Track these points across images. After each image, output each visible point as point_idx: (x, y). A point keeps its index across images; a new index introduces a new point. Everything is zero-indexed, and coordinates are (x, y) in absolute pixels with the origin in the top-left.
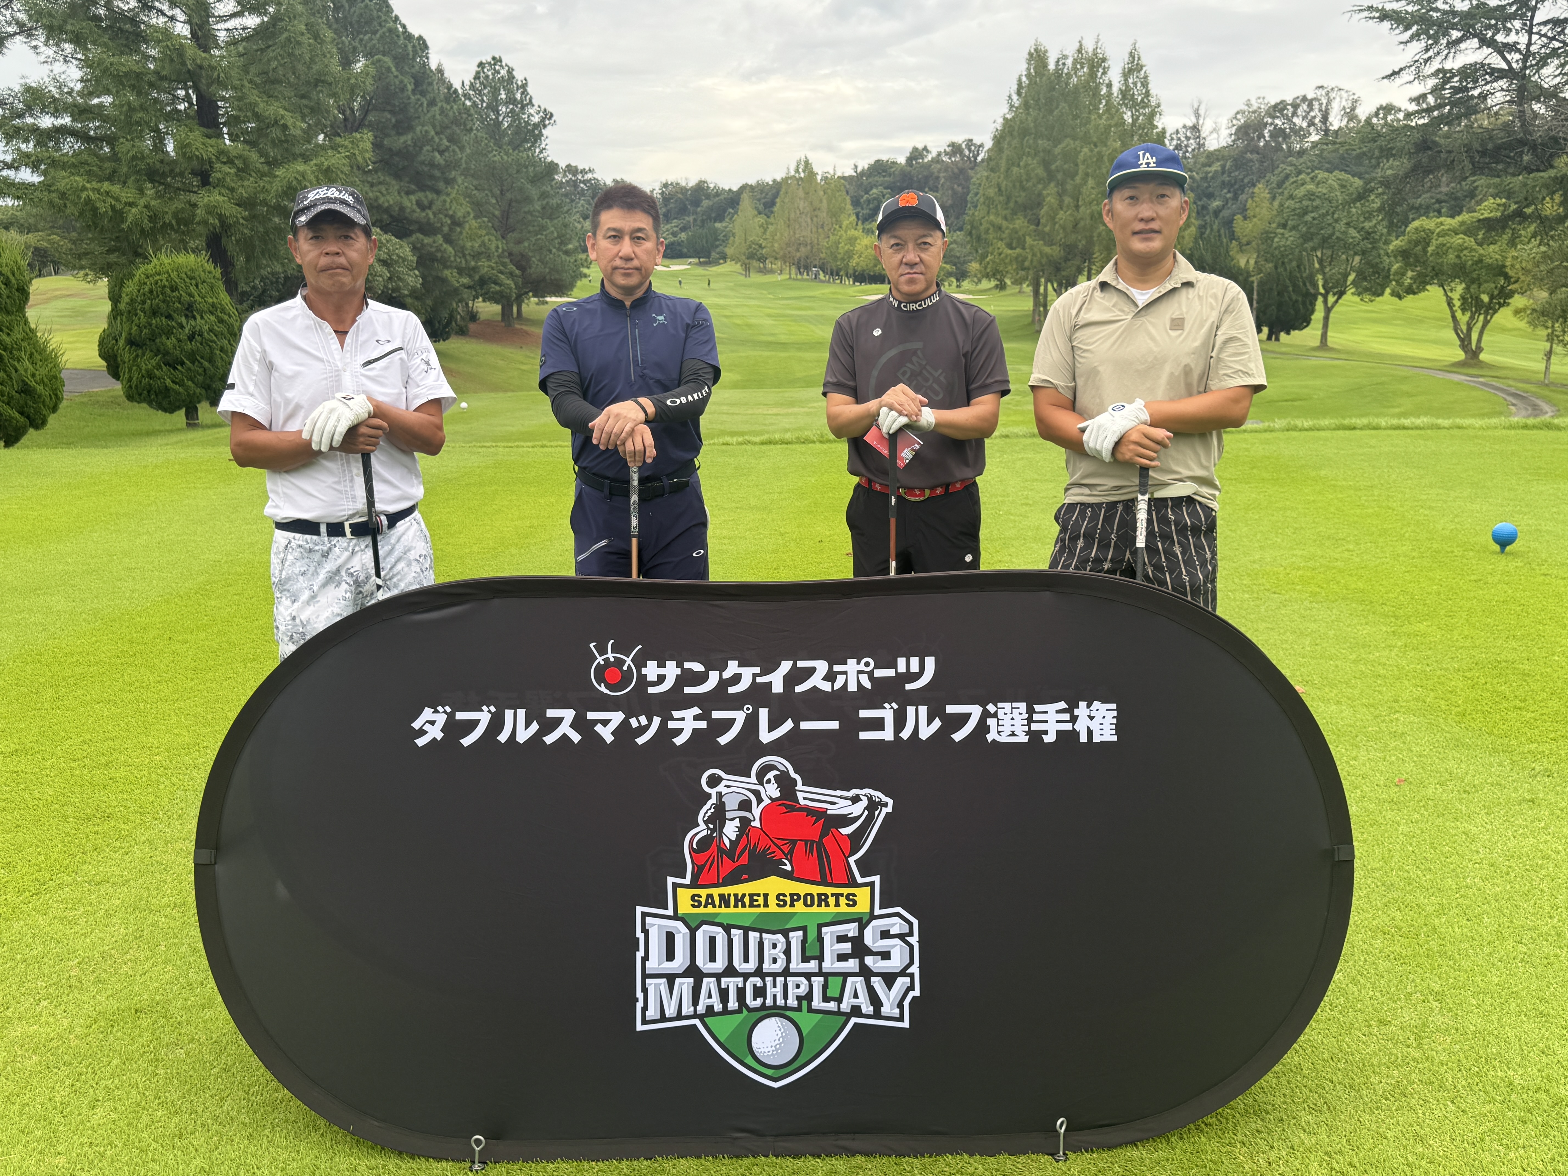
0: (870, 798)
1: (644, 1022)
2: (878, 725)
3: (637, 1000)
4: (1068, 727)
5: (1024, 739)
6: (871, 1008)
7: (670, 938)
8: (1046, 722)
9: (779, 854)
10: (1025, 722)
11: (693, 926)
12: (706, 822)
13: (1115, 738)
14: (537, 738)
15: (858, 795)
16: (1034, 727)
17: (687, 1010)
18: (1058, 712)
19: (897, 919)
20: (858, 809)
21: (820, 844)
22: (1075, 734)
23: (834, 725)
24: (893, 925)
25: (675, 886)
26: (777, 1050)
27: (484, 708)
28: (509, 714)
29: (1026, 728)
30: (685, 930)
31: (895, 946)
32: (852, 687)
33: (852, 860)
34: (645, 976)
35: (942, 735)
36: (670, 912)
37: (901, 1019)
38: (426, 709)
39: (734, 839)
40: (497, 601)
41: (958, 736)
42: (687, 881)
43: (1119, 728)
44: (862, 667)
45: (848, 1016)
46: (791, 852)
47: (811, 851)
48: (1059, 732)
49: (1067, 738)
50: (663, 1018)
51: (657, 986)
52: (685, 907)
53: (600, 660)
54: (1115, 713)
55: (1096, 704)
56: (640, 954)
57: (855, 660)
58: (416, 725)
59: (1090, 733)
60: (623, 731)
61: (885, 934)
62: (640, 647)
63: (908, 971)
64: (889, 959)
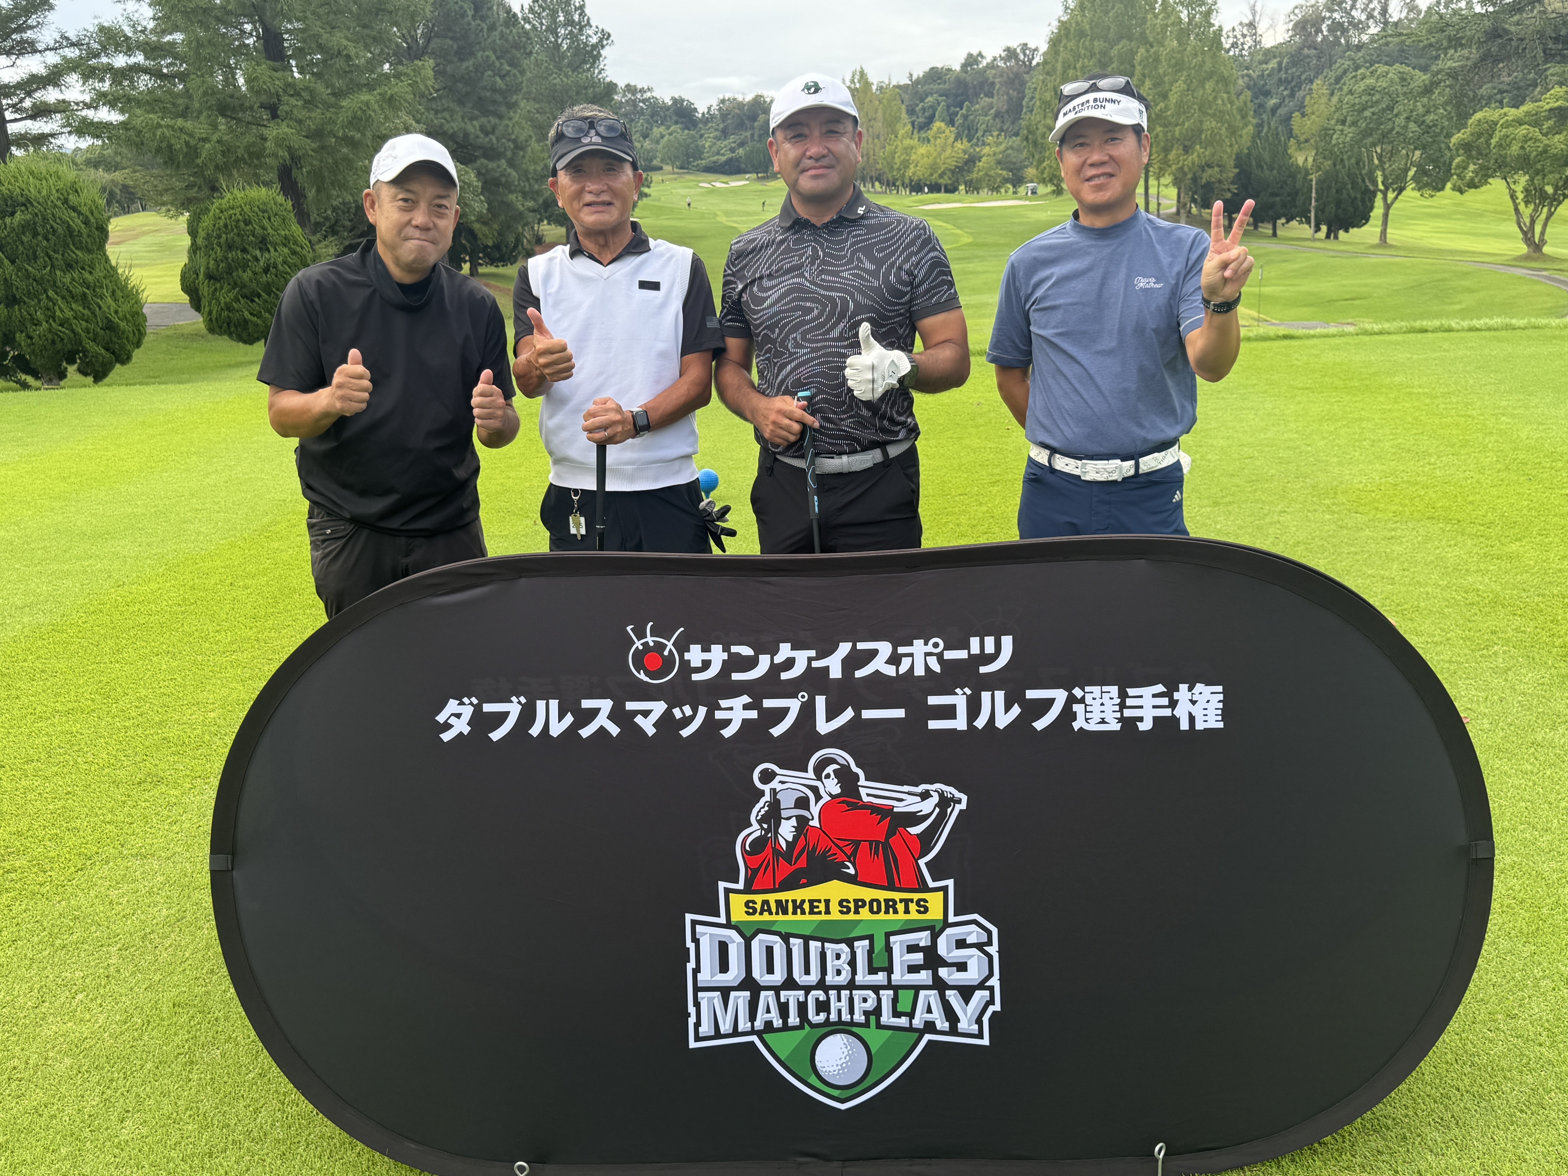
0: (941, 795)
1: (698, 1039)
2: (949, 712)
3: (689, 1015)
4: (1167, 712)
5: (1116, 726)
6: (947, 1024)
7: (723, 948)
8: (1141, 707)
9: (840, 856)
10: (1117, 708)
11: (748, 936)
12: (760, 822)
13: (1221, 725)
14: (572, 732)
15: (927, 791)
16: (1127, 713)
17: (744, 1025)
18: (1154, 696)
19: (973, 927)
20: (928, 806)
21: (886, 846)
22: (1174, 721)
23: (900, 713)
24: (970, 933)
25: (728, 891)
26: (843, 1069)
27: (514, 699)
28: (541, 705)
29: (1118, 715)
30: (739, 939)
31: (973, 956)
32: (919, 671)
33: (922, 862)
34: (697, 989)
35: (1022, 724)
36: (722, 920)
37: (980, 1036)
38: (451, 700)
39: (790, 839)
40: (523, 580)
41: (1040, 725)
42: (740, 886)
43: (1226, 714)
44: (930, 648)
45: (921, 1033)
46: (855, 853)
47: (877, 852)
48: (1155, 719)
49: (1166, 725)
50: (718, 1035)
51: (710, 1000)
52: (739, 914)
53: (638, 644)
54: (1221, 697)
55: (1199, 687)
56: (691, 966)
57: (922, 641)
58: (441, 718)
59: (1192, 719)
60: (666, 723)
61: (961, 944)
62: (682, 629)
63: (987, 984)
64: (966, 970)
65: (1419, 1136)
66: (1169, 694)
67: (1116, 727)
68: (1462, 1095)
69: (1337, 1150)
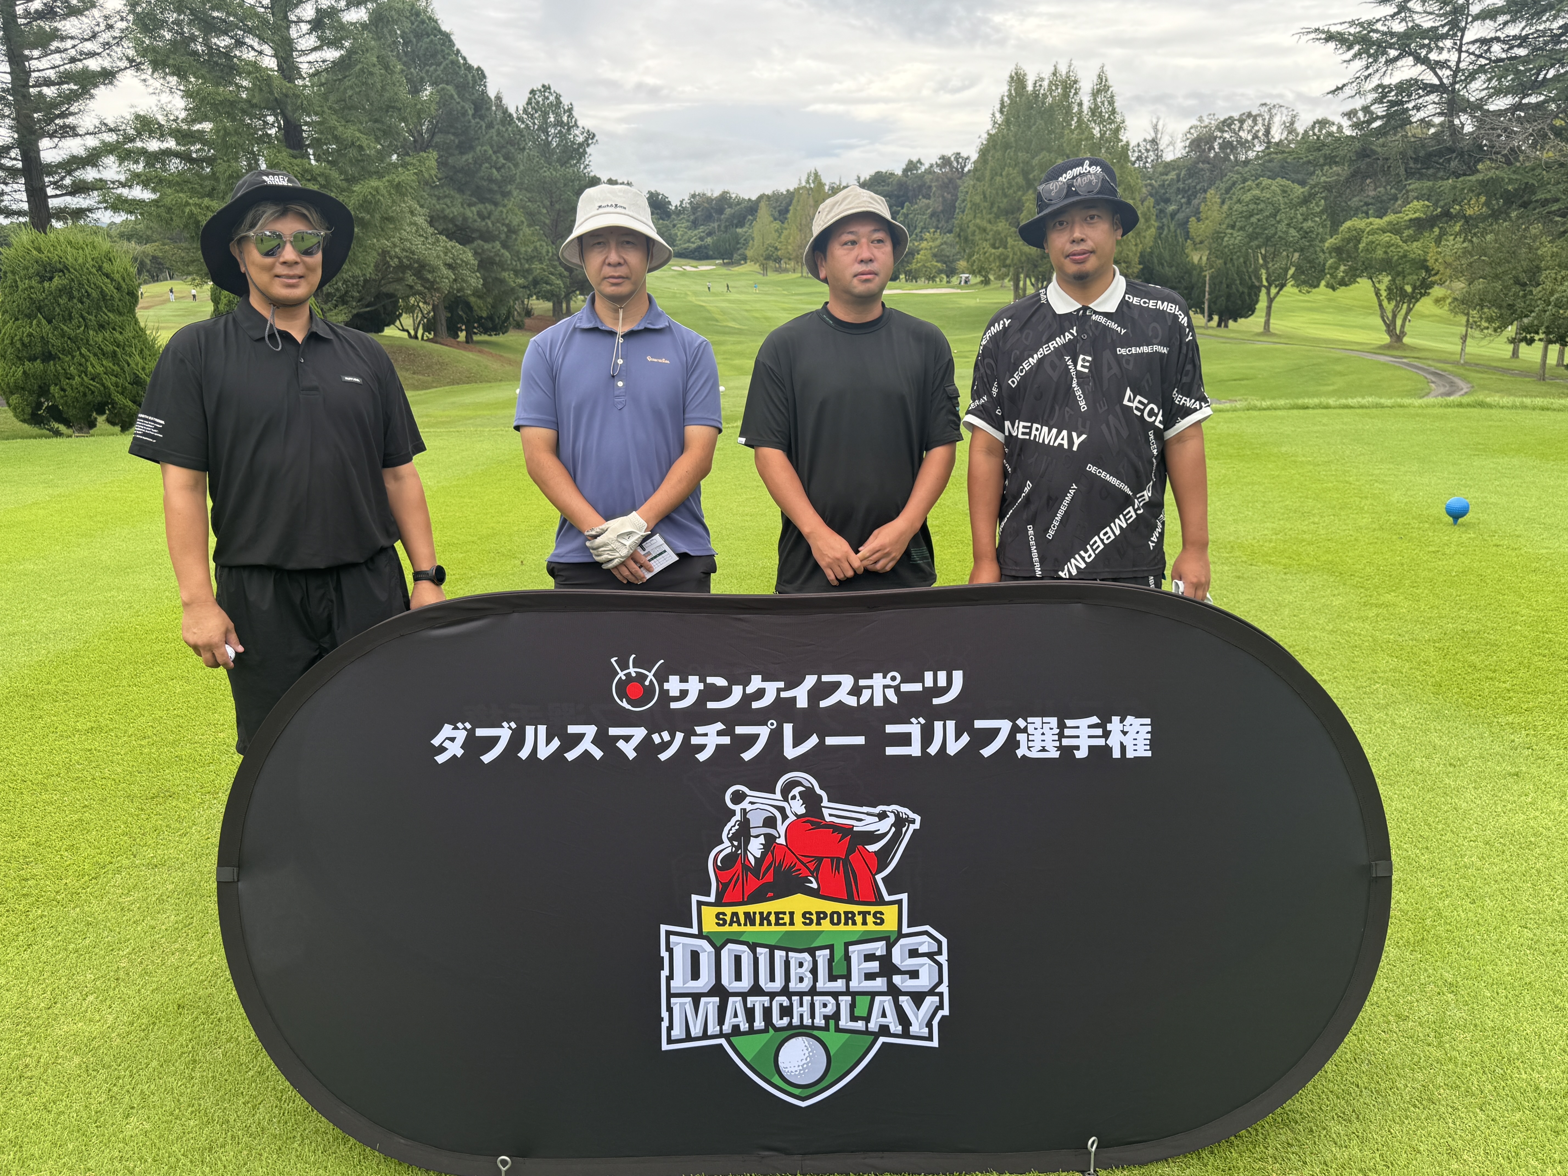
0: (897, 815)
1: (670, 1041)
2: (905, 740)
3: (662, 1019)
4: (1101, 742)
6: (900, 1028)
7: (695, 956)
8: (1078, 737)
9: (804, 872)
10: (1056, 737)
11: (718, 944)
12: (730, 840)
13: (1149, 754)
14: (558, 755)
15: (884, 812)
16: (1066, 742)
17: (713, 1029)
18: (1090, 727)
19: (925, 938)
20: (884, 826)
21: (846, 861)
22: (1108, 749)
23: (860, 740)
24: (922, 943)
25: (700, 904)
26: (804, 1069)
27: (505, 724)
28: (530, 730)
29: (1057, 744)
30: (709, 948)
31: (924, 964)
32: (878, 702)
33: (879, 878)
34: (670, 995)
35: (971, 751)
36: (695, 930)
37: (930, 1038)
38: (446, 725)
39: (759, 856)
40: (516, 615)
41: (987, 752)
42: (712, 899)
43: (1154, 743)
44: (888, 681)
45: (876, 1036)
46: (817, 869)
47: (837, 868)
48: (1091, 748)
49: (1100, 753)
50: (689, 1038)
51: (682, 1005)
52: (710, 925)
53: (622, 675)
54: (1149, 728)
55: (1130, 719)
56: (665, 973)
57: (881, 674)
58: (436, 742)
59: (1123, 748)
60: (646, 748)
61: (914, 953)
62: (662, 661)
63: (937, 991)
64: (918, 978)
65: (1324, 1129)
66: (1102, 725)
67: (1056, 755)
68: (1361, 1092)
69: (1252, 1142)
